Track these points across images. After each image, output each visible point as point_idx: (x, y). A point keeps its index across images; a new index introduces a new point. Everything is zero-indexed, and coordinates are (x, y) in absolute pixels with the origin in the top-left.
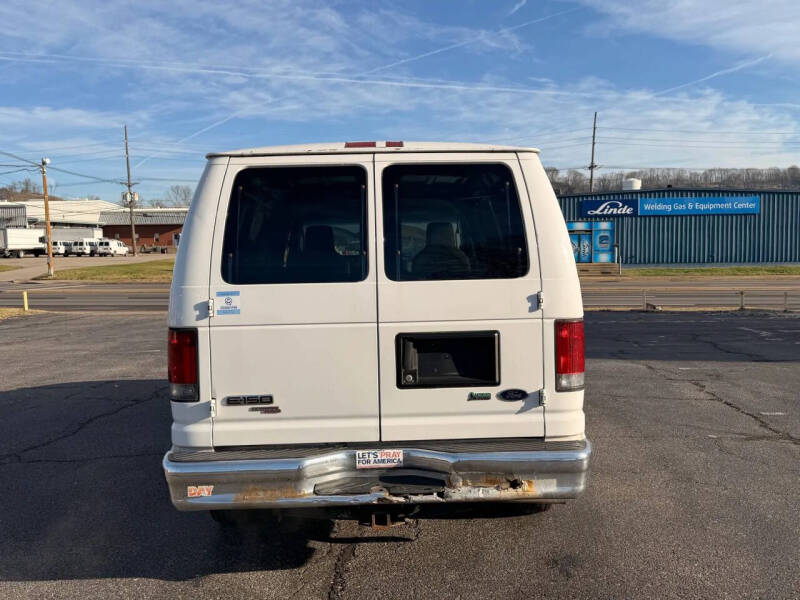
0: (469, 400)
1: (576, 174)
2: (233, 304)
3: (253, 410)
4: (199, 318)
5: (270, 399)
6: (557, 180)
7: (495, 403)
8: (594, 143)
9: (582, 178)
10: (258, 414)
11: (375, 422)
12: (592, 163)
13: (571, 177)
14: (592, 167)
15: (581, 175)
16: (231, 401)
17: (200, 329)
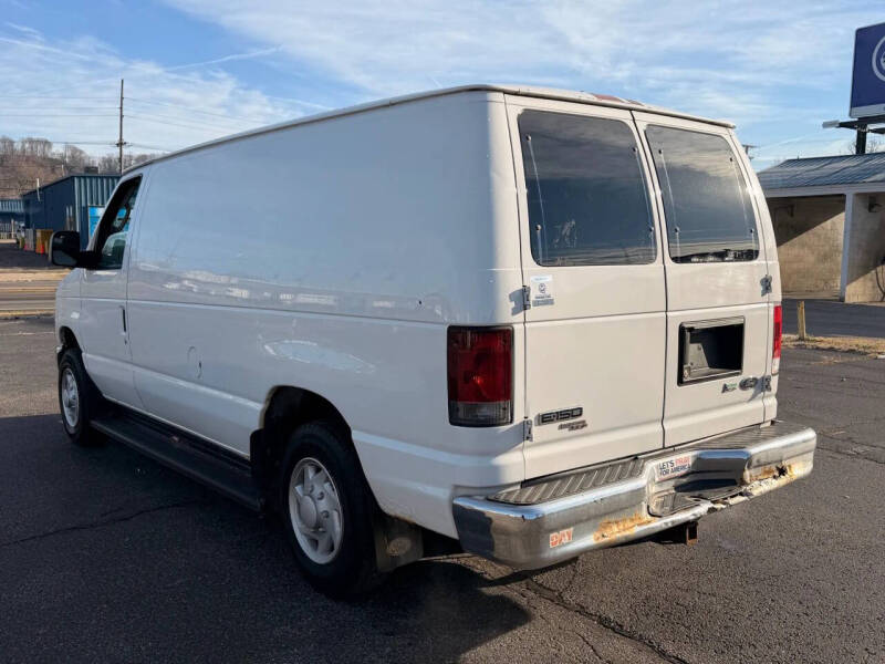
0: (723, 391)
1: (75, 150)
2: (547, 293)
3: (561, 427)
4: (515, 312)
5: (578, 412)
6: (50, 156)
7: (739, 394)
8: (122, 116)
9: (83, 155)
10: (566, 431)
11: (658, 427)
12: (121, 139)
13: (69, 153)
14: (121, 144)
15: (81, 152)
16: (545, 419)
17: (516, 326)
